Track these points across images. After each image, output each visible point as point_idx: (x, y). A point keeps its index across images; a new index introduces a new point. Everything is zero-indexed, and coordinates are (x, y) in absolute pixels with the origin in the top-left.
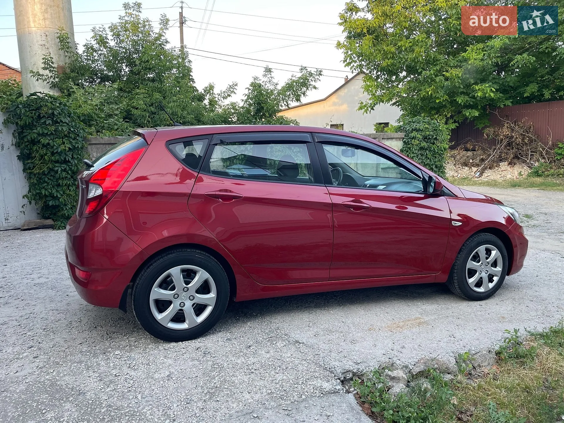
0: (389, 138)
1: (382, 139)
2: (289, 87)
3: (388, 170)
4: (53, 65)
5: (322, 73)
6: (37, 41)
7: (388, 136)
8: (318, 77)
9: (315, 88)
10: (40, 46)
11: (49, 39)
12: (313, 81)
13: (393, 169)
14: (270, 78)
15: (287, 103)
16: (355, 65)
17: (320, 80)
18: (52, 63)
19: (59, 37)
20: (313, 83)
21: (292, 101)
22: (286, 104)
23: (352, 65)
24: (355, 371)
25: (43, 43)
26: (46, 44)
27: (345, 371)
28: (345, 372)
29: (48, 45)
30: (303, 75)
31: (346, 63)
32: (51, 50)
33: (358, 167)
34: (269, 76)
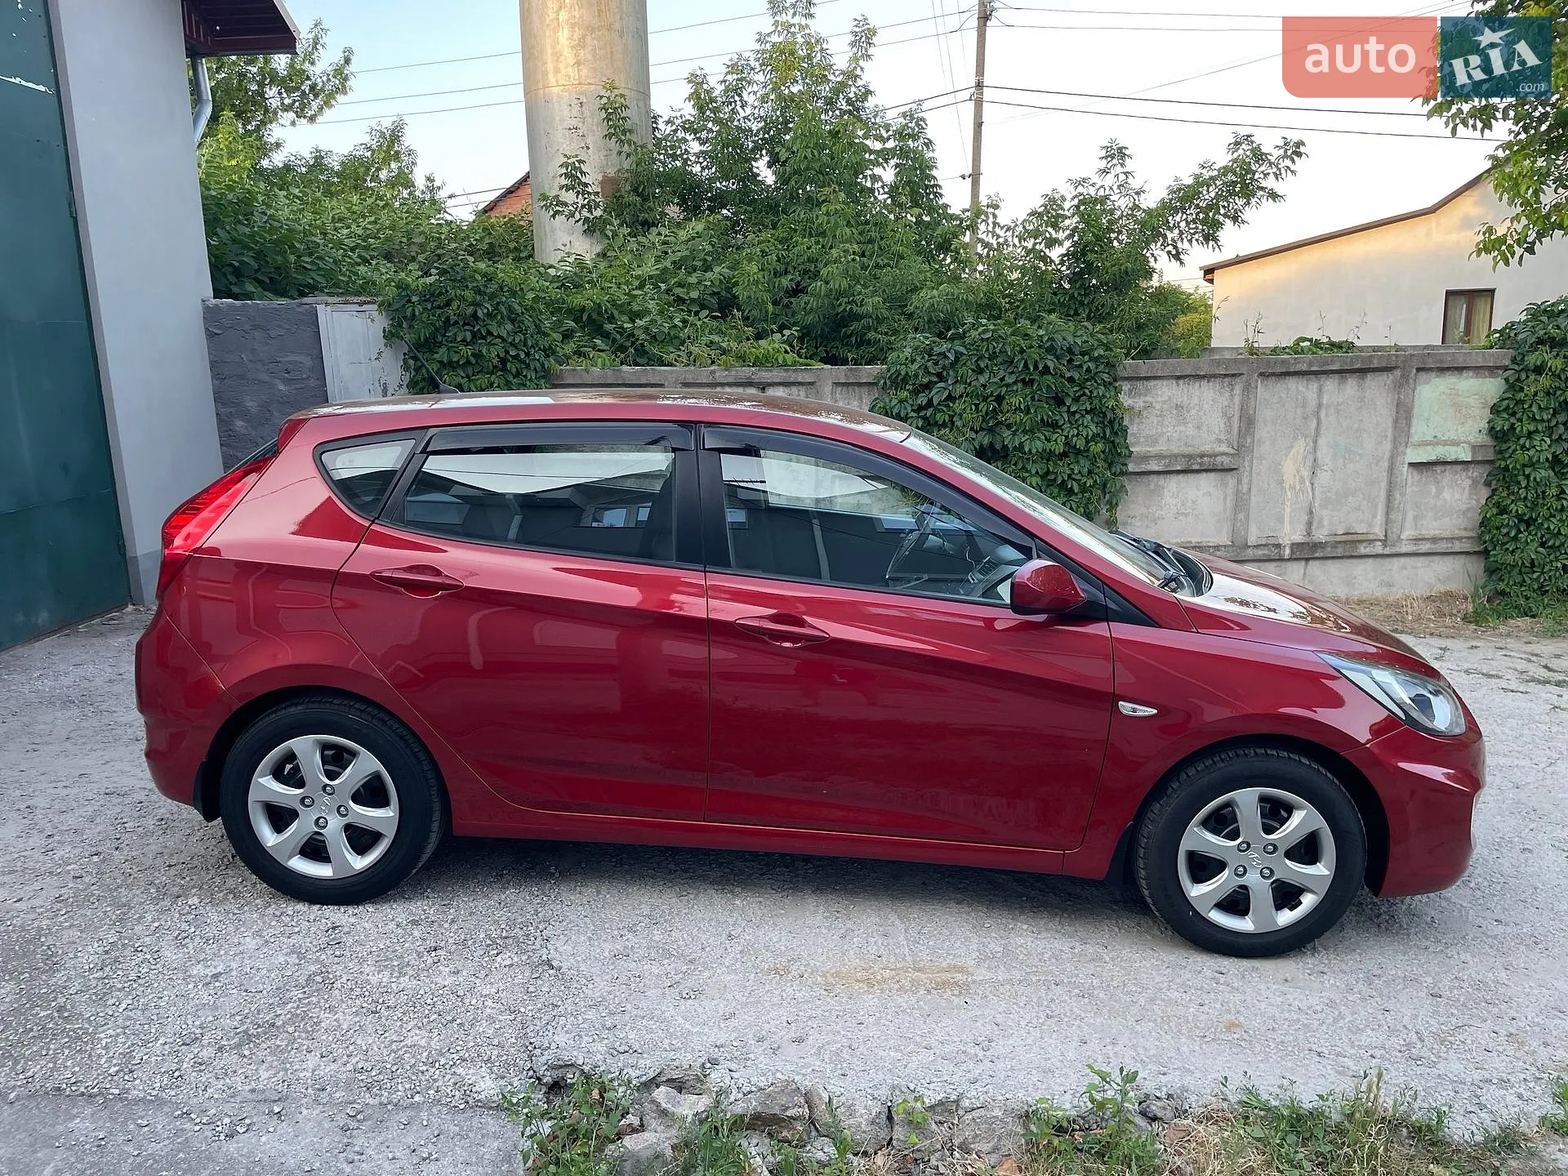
0: (1448, 369)
1: (1419, 370)
2: (1184, 197)
3: (1439, 469)
4: (583, 180)
5: (1302, 149)
6: (562, 120)
7: (1441, 362)
8: (1288, 162)
9: (1273, 196)
10: (567, 132)
11: (587, 113)
12: (1271, 176)
13: (1459, 468)
14: (1122, 177)
15: (1175, 247)
16: (1466, 107)
17: (1292, 172)
18: (582, 173)
19: (604, 108)
20: (1270, 183)
21: (1190, 241)
22: (1174, 252)
23: (1454, 109)
24: (586, 1068)
25: (574, 122)
26: (580, 125)
27: (560, 1063)
28: (561, 1067)
29: (583, 129)
30: (1235, 161)
31: (1432, 103)
32: (590, 141)
33: (1319, 454)
34: (1119, 169)
